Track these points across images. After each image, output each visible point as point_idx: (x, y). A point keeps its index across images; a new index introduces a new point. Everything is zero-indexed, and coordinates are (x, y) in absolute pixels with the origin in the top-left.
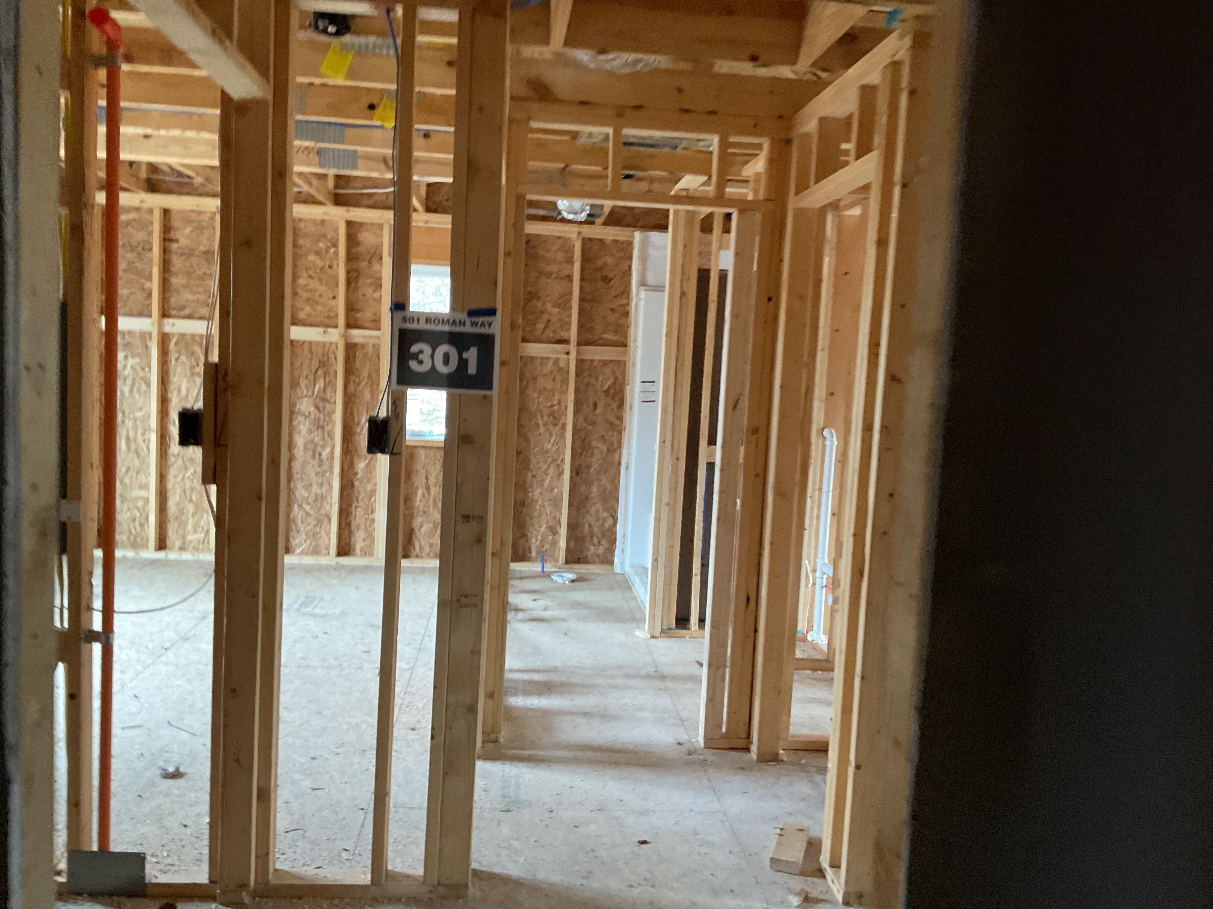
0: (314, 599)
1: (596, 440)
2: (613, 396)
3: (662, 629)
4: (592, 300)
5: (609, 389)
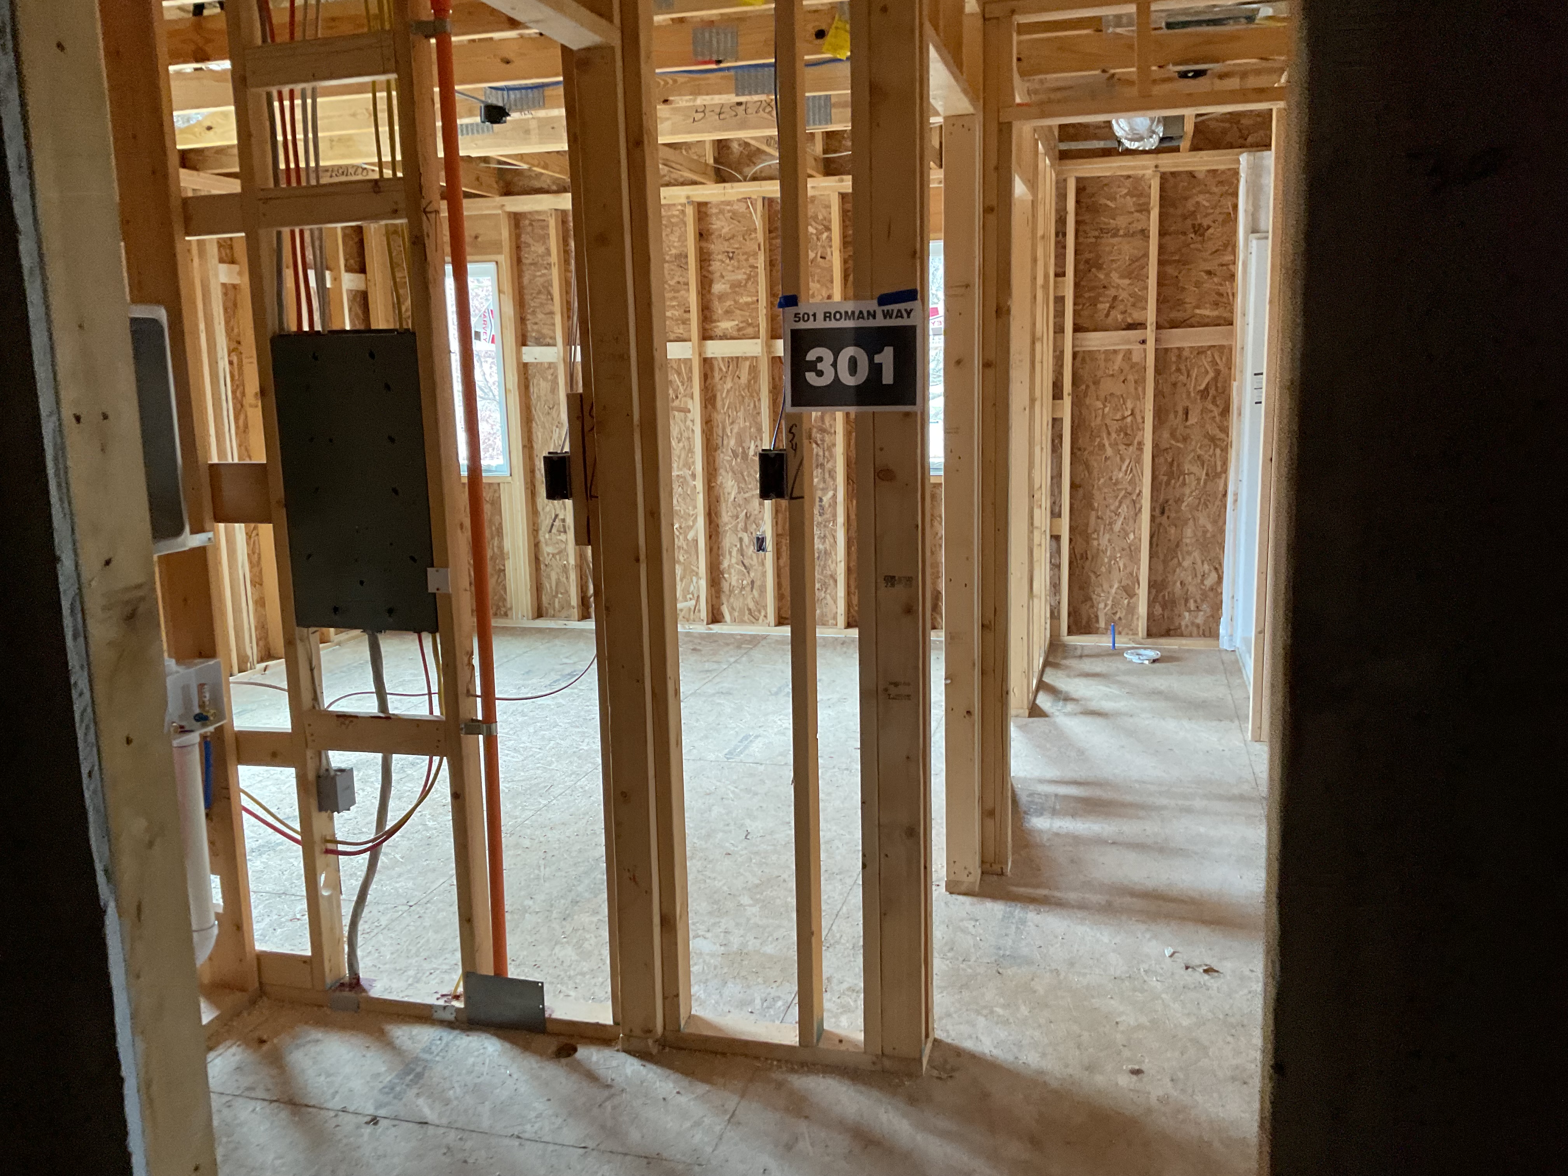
1: (1190, 462)
2: (1214, 397)
4: (1179, 261)
5: (1207, 388)
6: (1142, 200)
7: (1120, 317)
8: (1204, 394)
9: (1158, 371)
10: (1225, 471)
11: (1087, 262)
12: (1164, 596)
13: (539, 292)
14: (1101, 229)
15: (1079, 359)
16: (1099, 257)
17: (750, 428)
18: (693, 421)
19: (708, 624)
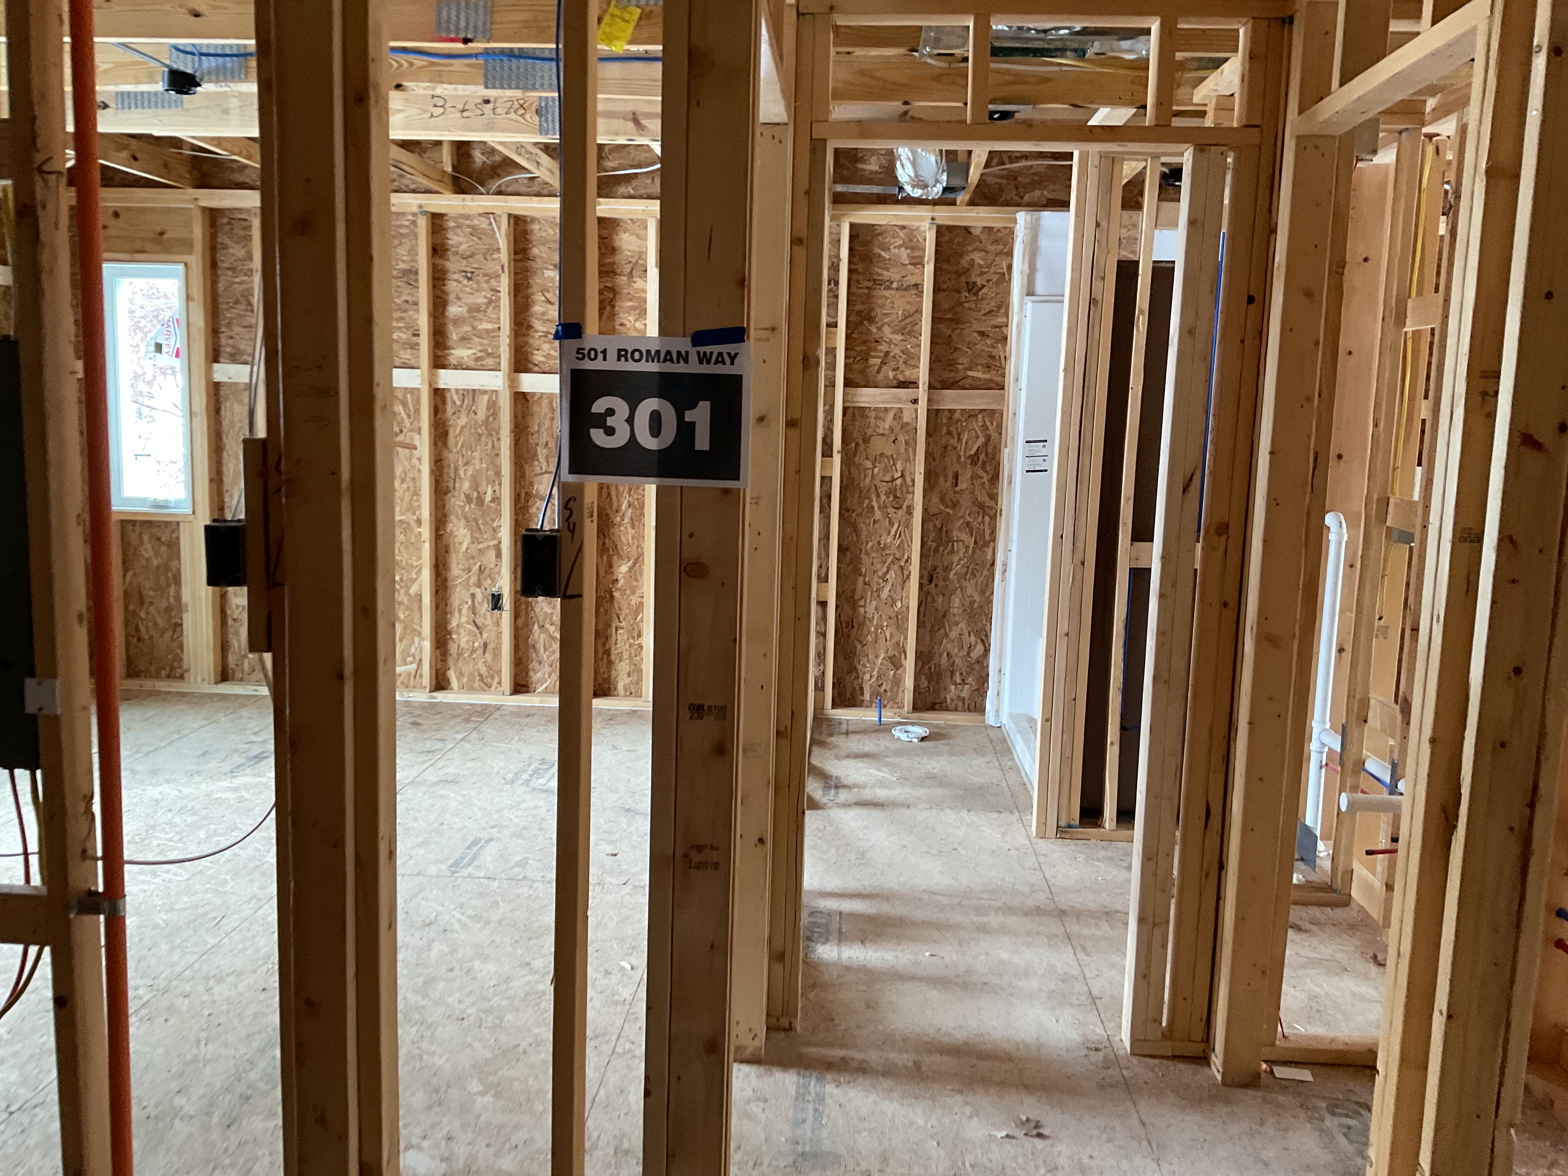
1: (959, 529)
2: (984, 463)
3: (1058, 827)
4: (952, 320)
5: (976, 453)
6: (916, 254)
7: (891, 374)
8: (974, 459)
9: (929, 434)
10: (994, 540)
11: (859, 313)
12: (930, 668)
13: (237, 302)
14: (875, 280)
15: (849, 414)
16: (871, 310)
17: (487, 470)
18: (419, 459)
19: (431, 691)
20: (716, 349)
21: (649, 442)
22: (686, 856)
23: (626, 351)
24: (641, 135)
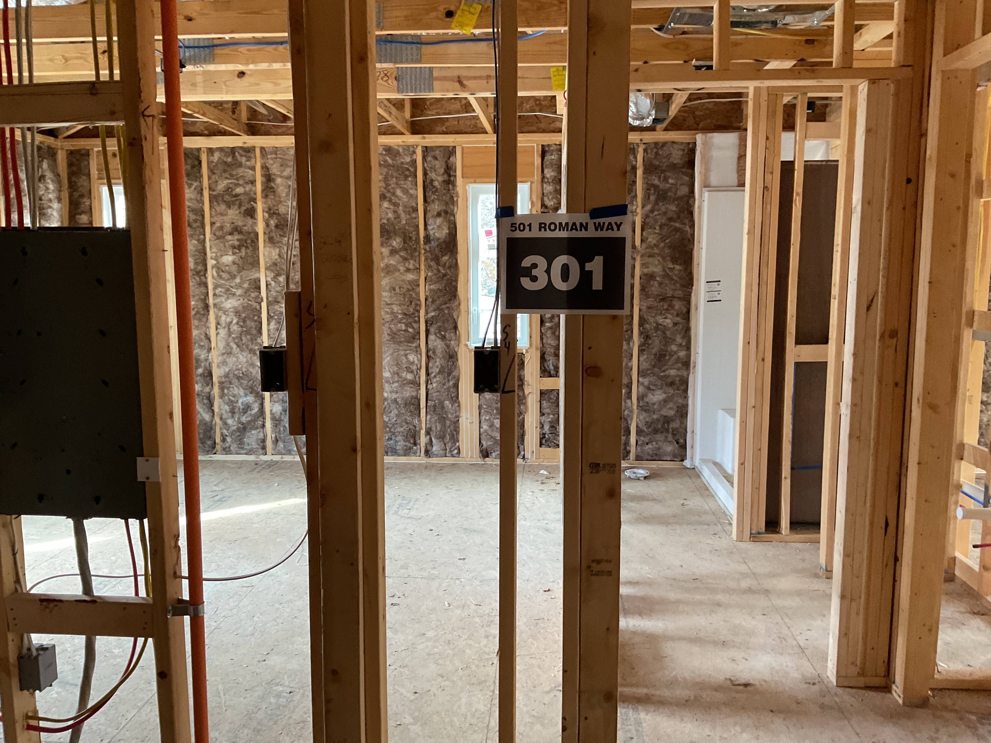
0: (411, 501)
3: (751, 534)
20: (606, 220)
21: (560, 285)
22: (589, 567)
23: (545, 224)
24: (464, 91)
